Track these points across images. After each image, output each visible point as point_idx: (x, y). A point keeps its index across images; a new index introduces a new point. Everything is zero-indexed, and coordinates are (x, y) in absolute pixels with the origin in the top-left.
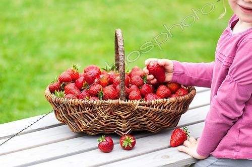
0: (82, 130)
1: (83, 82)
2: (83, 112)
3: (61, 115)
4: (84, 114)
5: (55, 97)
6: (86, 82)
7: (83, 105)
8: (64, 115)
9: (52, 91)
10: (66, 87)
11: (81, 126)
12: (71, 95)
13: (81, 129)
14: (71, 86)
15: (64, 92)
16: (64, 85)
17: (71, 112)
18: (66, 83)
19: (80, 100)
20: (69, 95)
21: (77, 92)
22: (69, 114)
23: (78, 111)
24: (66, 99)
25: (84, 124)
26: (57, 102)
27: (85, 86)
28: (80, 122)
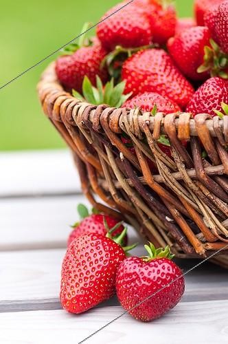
0: (201, 250)
1: (204, 42)
2: (211, 169)
3: (107, 185)
4: (213, 177)
5: (84, 105)
6: (215, 46)
7: (214, 139)
8: (121, 183)
9: (70, 80)
10: (130, 66)
11: (196, 230)
12: (153, 96)
13: (195, 241)
14: (150, 61)
15: (122, 86)
16: (122, 57)
17: (154, 171)
18: (129, 51)
19: (201, 118)
20: (147, 98)
21: (177, 87)
22: (147, 177)
23: (189, 165)
24: (134, 114)
25: (210, 222)
26: (96, 127)
27: (211, 61)
28: (194, 215)
